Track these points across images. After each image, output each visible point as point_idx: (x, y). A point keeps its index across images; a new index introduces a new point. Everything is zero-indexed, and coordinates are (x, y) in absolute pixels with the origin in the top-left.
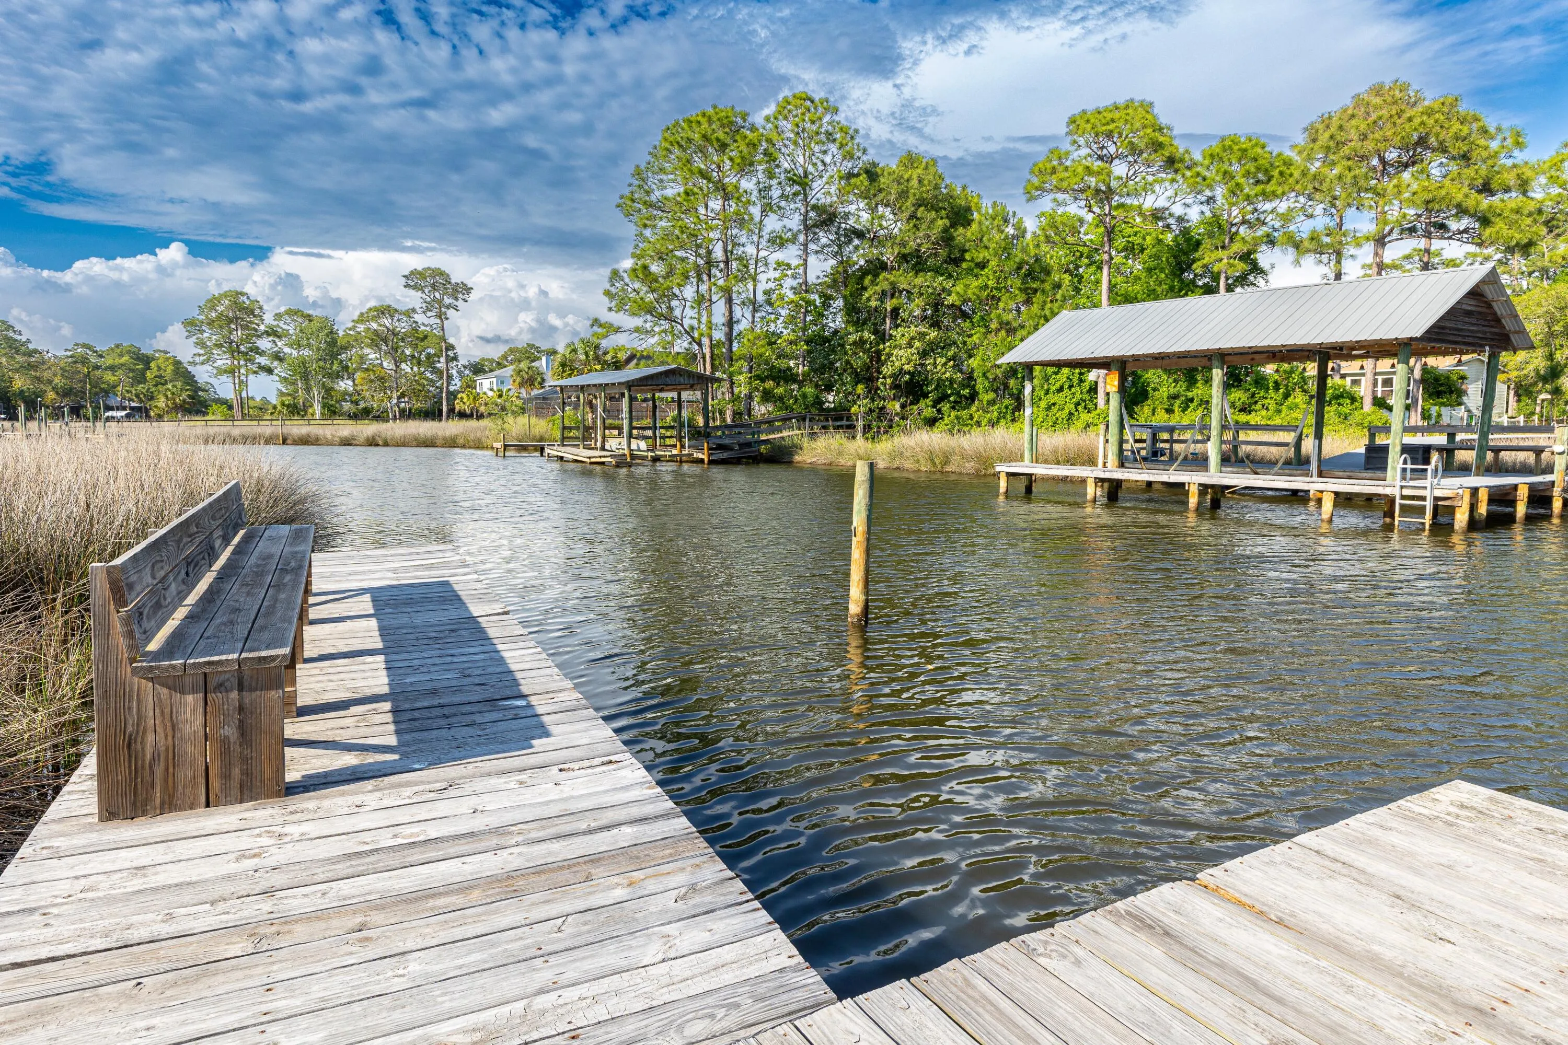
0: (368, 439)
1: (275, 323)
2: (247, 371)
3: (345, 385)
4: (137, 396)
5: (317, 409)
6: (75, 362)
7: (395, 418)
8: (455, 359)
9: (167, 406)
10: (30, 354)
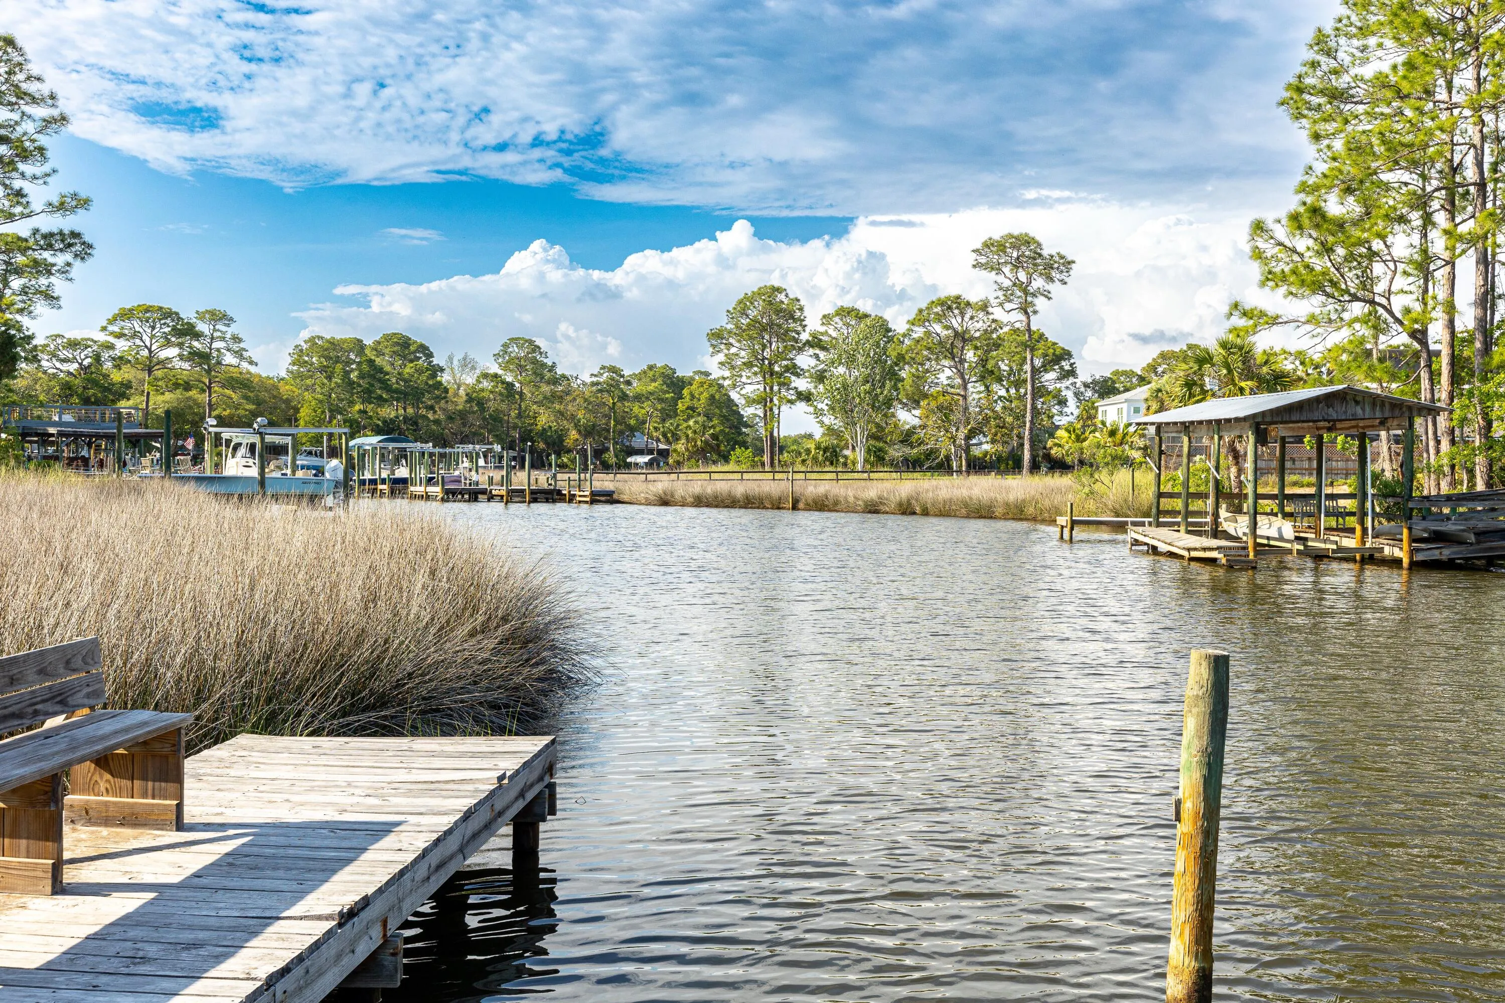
0: (900, 504)
1: (822, 329)
2: (781, 399)
3: (907, 418)
4: (664, 435)
5: (858, 456)
6: (600, 391)
7: (959, 472)
8: (1072, 373)
9: (687, 449)
10: (555, 381)
